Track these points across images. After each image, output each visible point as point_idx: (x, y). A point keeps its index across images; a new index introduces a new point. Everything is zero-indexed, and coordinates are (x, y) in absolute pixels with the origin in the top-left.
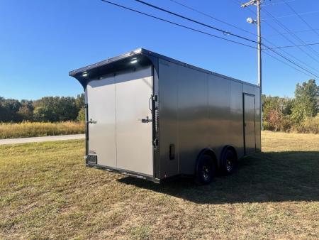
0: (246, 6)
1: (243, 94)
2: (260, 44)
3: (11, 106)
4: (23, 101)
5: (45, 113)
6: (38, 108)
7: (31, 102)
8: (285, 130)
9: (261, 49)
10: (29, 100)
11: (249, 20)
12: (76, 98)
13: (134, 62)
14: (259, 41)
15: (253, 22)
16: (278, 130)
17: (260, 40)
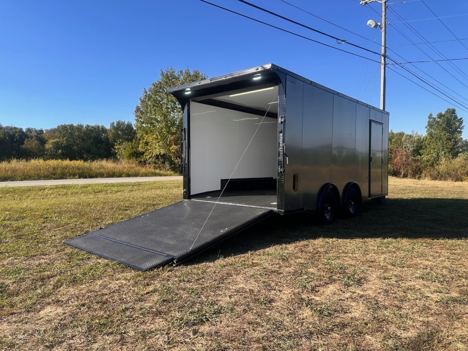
0: (366, 3)
1: (370, 121)
2: (385, 56)
3: (12, 137)
4: (29, 130)
5: (63, 148)
6: (51, 141)
7: (41, 131)
8: (414, 176)
9: (385, 65)
10: (38, 128)
11: (371, 23)
12: (108, 127)
13: (257, 78)
14: (383, 52)
15: (376, 26)
16: (405, 176)
17: (385, 52)
